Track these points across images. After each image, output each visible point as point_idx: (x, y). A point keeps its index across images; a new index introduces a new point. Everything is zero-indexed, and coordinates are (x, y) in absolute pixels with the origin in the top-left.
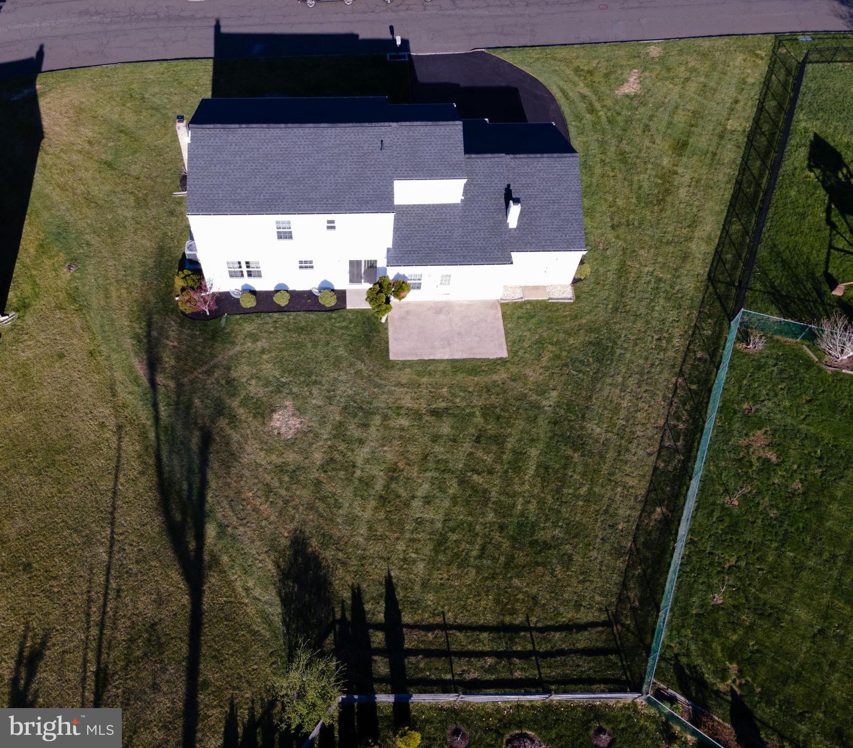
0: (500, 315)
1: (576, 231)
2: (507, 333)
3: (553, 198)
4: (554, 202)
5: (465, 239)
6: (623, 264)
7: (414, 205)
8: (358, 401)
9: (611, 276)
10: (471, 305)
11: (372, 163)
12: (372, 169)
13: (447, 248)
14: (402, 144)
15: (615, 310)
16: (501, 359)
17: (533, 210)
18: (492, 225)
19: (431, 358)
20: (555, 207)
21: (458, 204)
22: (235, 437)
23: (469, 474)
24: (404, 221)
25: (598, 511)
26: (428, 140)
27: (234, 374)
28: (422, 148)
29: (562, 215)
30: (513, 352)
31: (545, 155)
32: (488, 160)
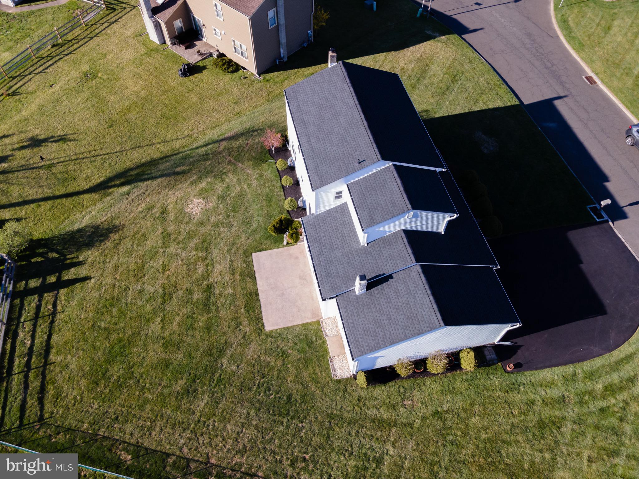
0: (307, 321)
1: (368, 346)
2: (288, 328)
3: (392, 317)
4: (389, 319)
5: (333, 260)
7: (351, 216)
8: (216, 241)
10: (313, 299)
11: (346, 162)
12: (342, 164)
13: (324, 250)
16: (263, 325)
17: (377, 303)
18: (351, 274)
20: (385, 321)
21: (360, 244)
22: (185, 185)
23: (162, 314)
24: (337, 215)
26: (387, 194)
27: (230, 175)
28: (378, 192)
29: (379, 329)
30: (270, 335)
31: (431, 298)
32: (405, 252)
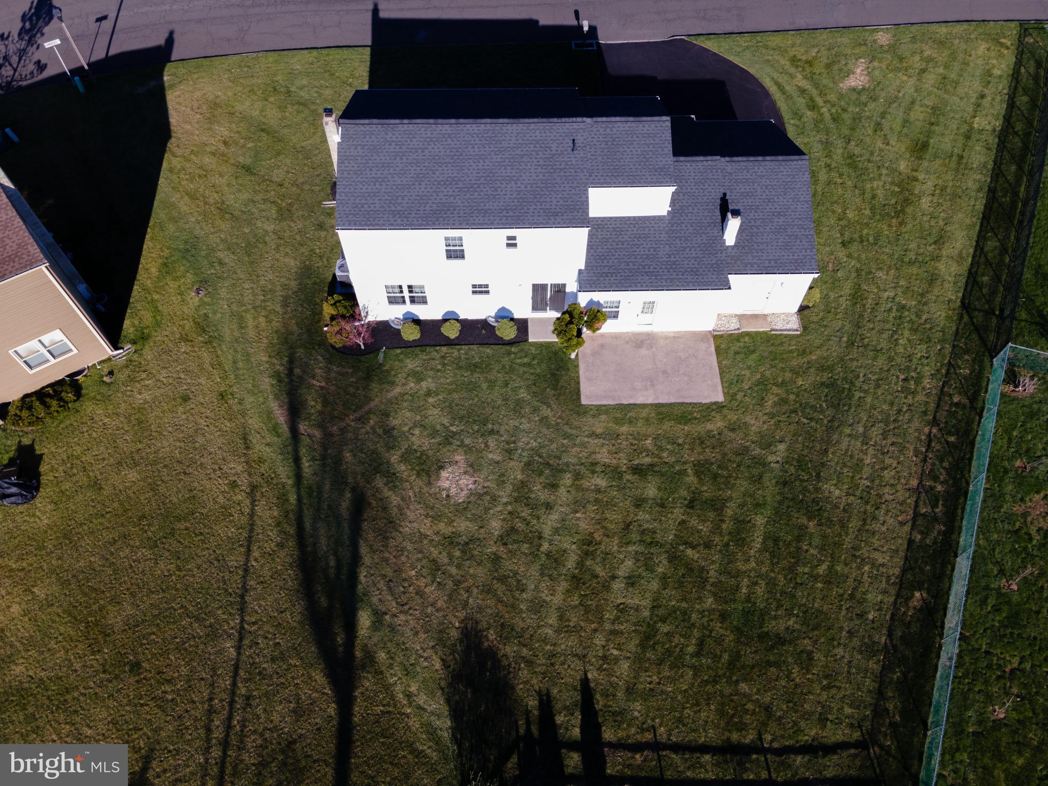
0: (713, 349)
1: (806, 249)
2: (722, 373)
3: (779, 210)
4: (779, 214)
5: (672, 259)
6: (857, 288)
8: (544, 455)
9: (844, 303)
10: (678, 337)
11: (562, 166)
12: (562, 174)
13: (651, 270)
14: (598, 144)
15: (851, 344)
16: (716, 403)
17: (753, 223)
18: (705, 241)
19: (631, 401)
20: (781, 221)
21: (664, 216)
22: (395, 500)
23: (681, 548)
24: (600, 237)
25: (841, 595)
26: (629, 138)
27: (394, 422)
28: (621, 149)
29: (789, 230)
30: (730, 396)
31: (768, 158)
32: (700, 164)
